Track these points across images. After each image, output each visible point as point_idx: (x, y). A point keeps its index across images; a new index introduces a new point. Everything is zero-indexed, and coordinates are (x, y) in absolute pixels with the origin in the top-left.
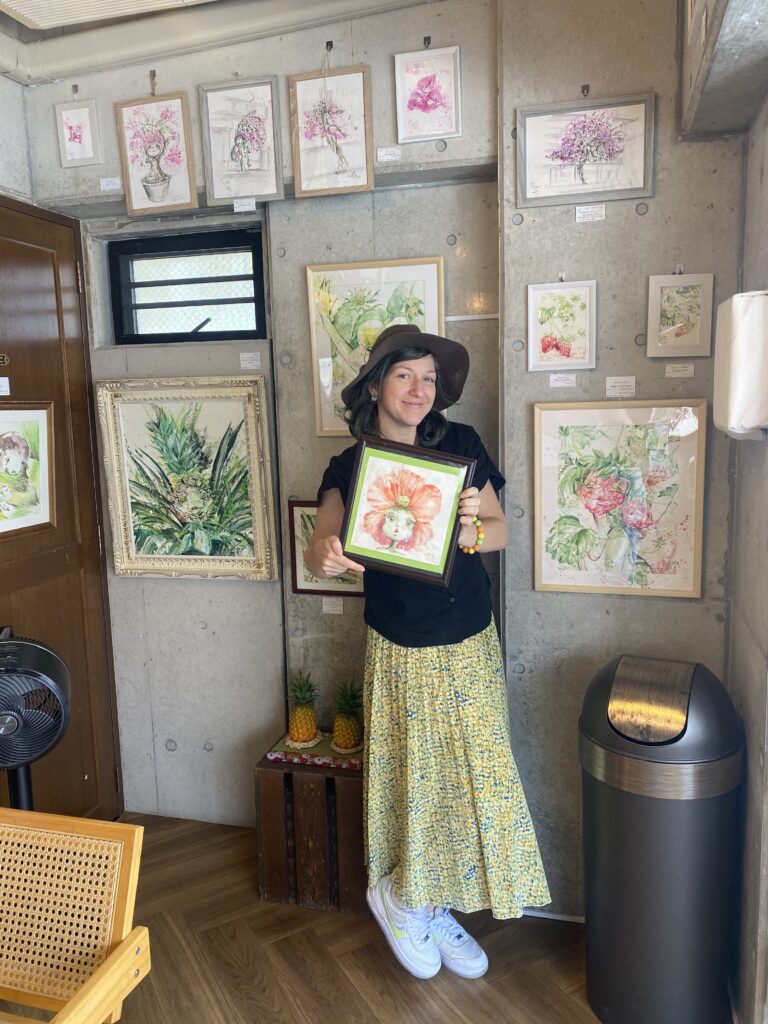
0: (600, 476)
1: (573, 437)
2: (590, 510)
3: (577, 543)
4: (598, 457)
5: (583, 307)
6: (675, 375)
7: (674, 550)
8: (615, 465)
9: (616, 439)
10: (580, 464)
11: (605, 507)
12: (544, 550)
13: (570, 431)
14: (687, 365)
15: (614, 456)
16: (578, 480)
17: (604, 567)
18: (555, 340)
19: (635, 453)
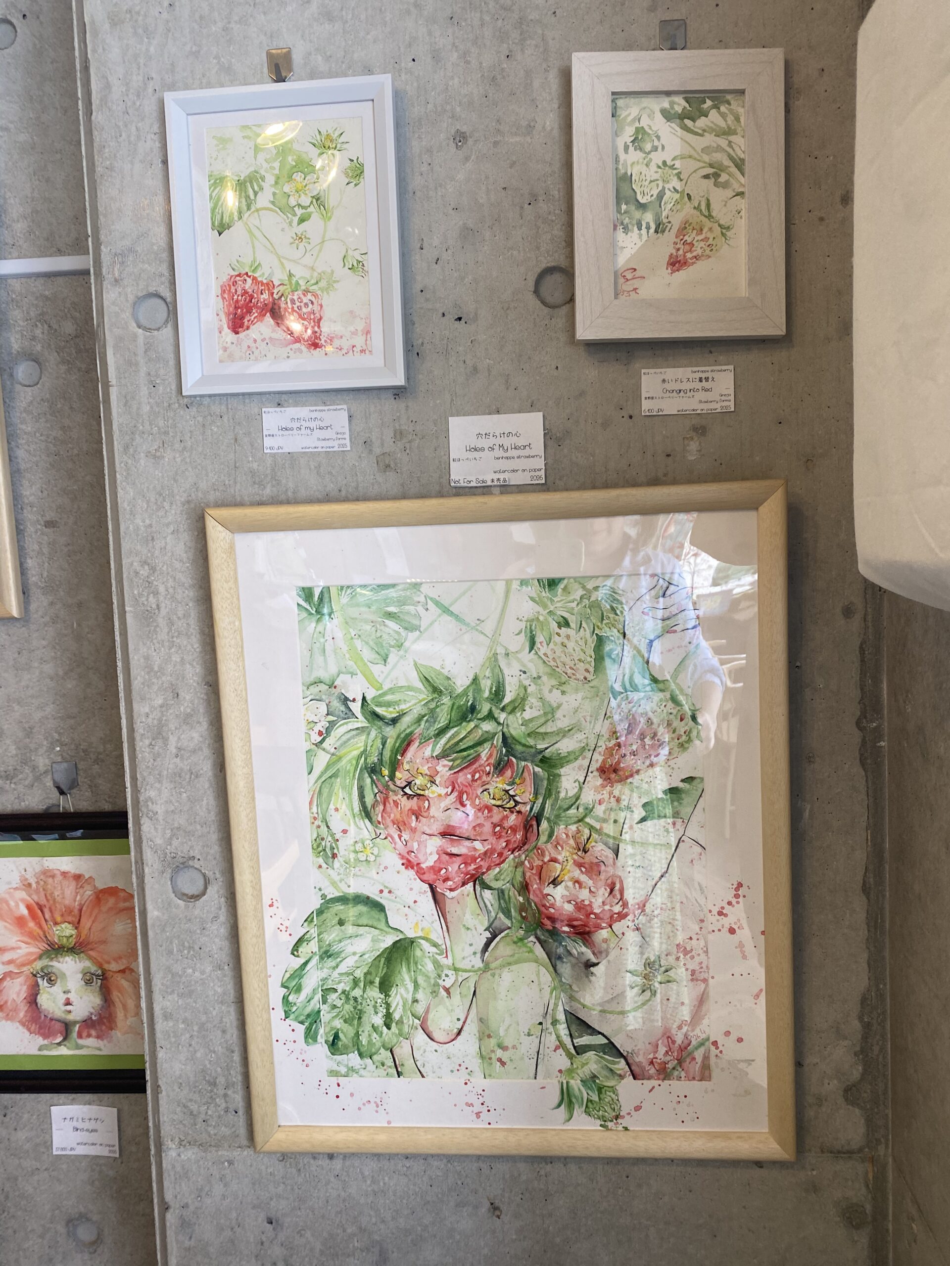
0: (444, 755)
1: (348, 622)
2: (420, 873)
3: (385, 987)
4: (435, 690)
5: (356, 172)
6: (671, 406)
7: (702, 1001)
8: (490, 716)
9: (489, 627)
10: (376, 716)
11: (468, 860)
12: (280, 1012)
13: (339, 602)
14: (707, 370)
15: (486, 685)
16: (373, 770)
17: (475, 1063)
18: (270, 286)
19: (553, 673)
